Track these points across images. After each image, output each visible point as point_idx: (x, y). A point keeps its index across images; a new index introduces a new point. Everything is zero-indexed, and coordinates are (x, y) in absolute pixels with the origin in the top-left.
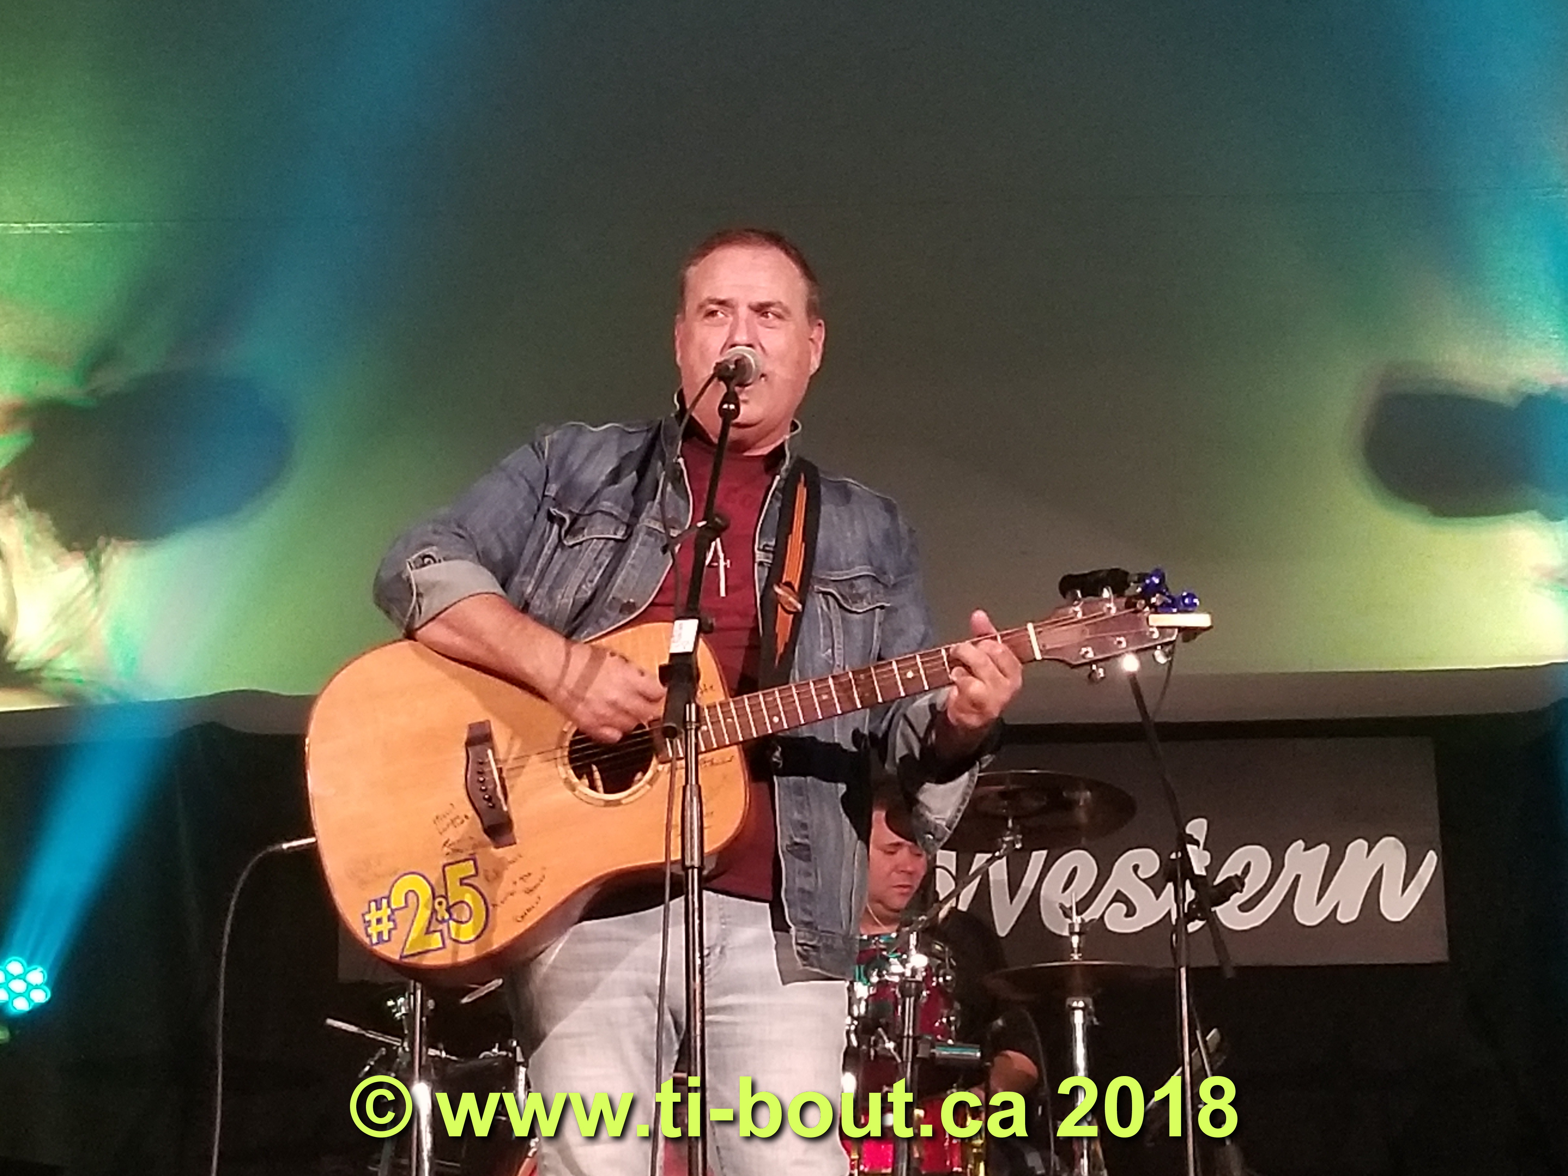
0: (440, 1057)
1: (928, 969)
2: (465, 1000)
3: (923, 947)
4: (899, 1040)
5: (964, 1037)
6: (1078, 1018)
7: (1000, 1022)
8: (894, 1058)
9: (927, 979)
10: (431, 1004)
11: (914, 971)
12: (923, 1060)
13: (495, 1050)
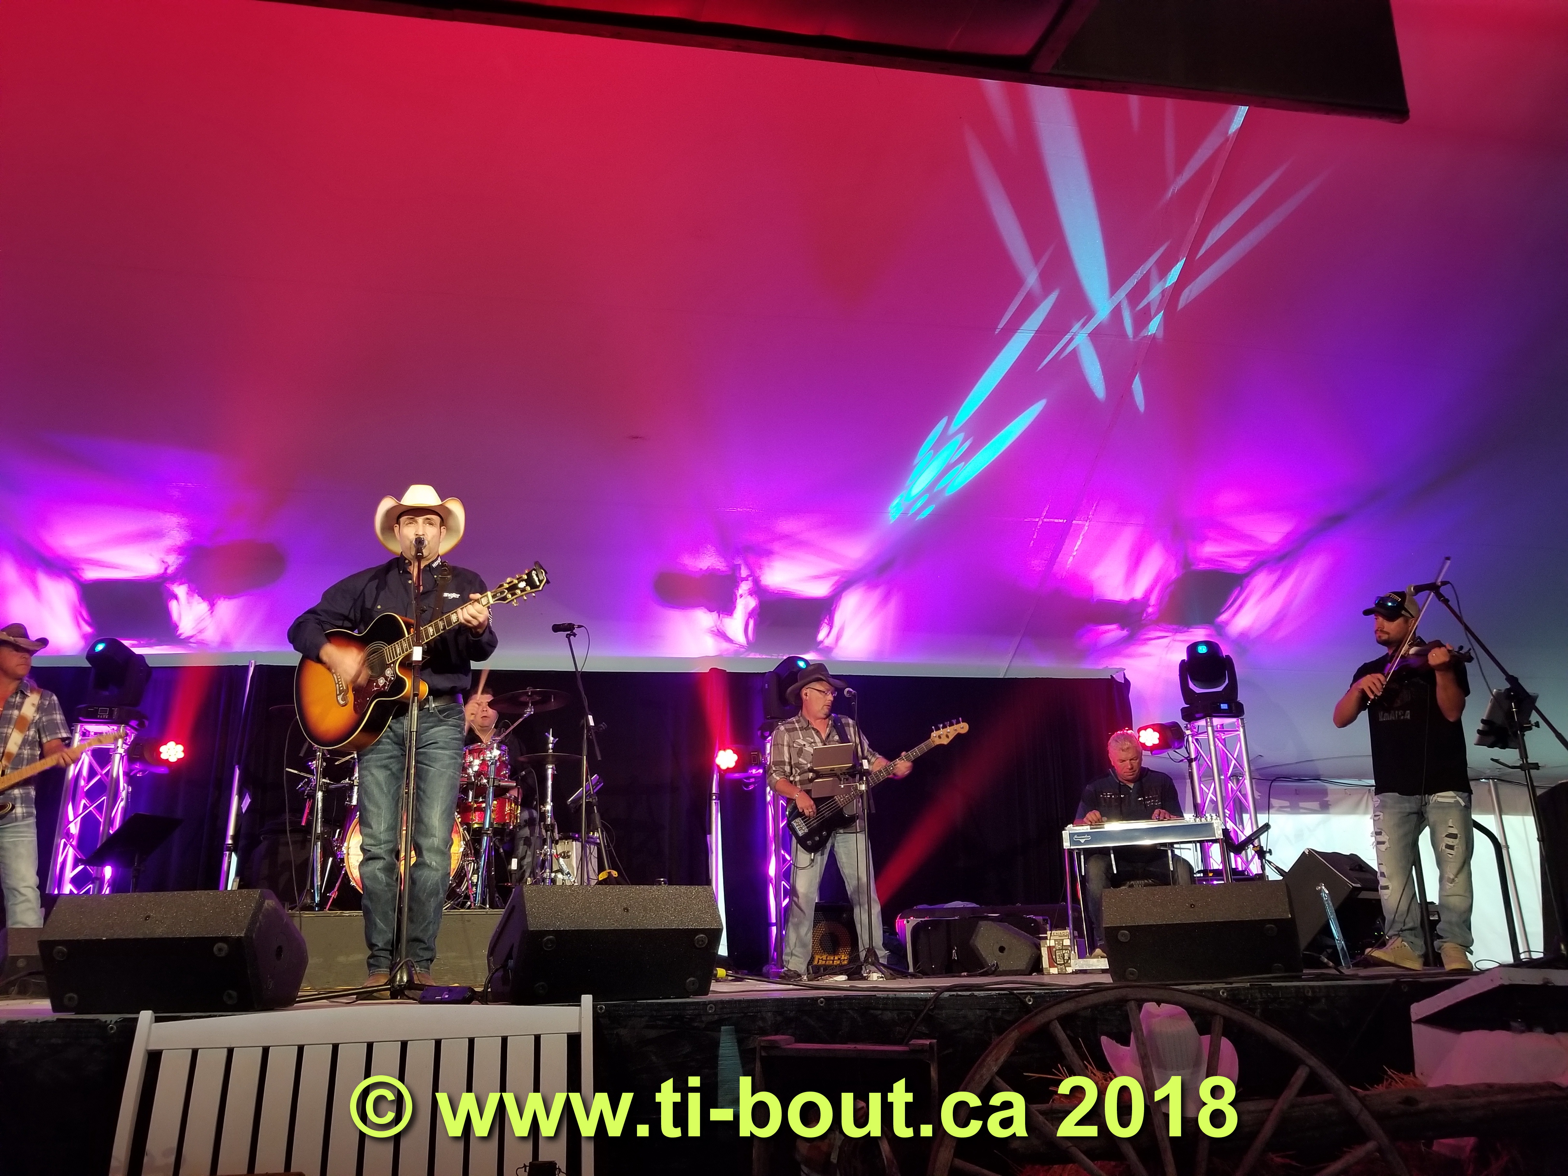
0: (327, 783)
1: (500, 754)
3: (499, 748)
4: (488, 779)
5: (512, 777)
6: (550, 772)
7: (524, 773)
8: (486, 785)
10: (325, 764)
12: (496, 786)
13: (347, 780)
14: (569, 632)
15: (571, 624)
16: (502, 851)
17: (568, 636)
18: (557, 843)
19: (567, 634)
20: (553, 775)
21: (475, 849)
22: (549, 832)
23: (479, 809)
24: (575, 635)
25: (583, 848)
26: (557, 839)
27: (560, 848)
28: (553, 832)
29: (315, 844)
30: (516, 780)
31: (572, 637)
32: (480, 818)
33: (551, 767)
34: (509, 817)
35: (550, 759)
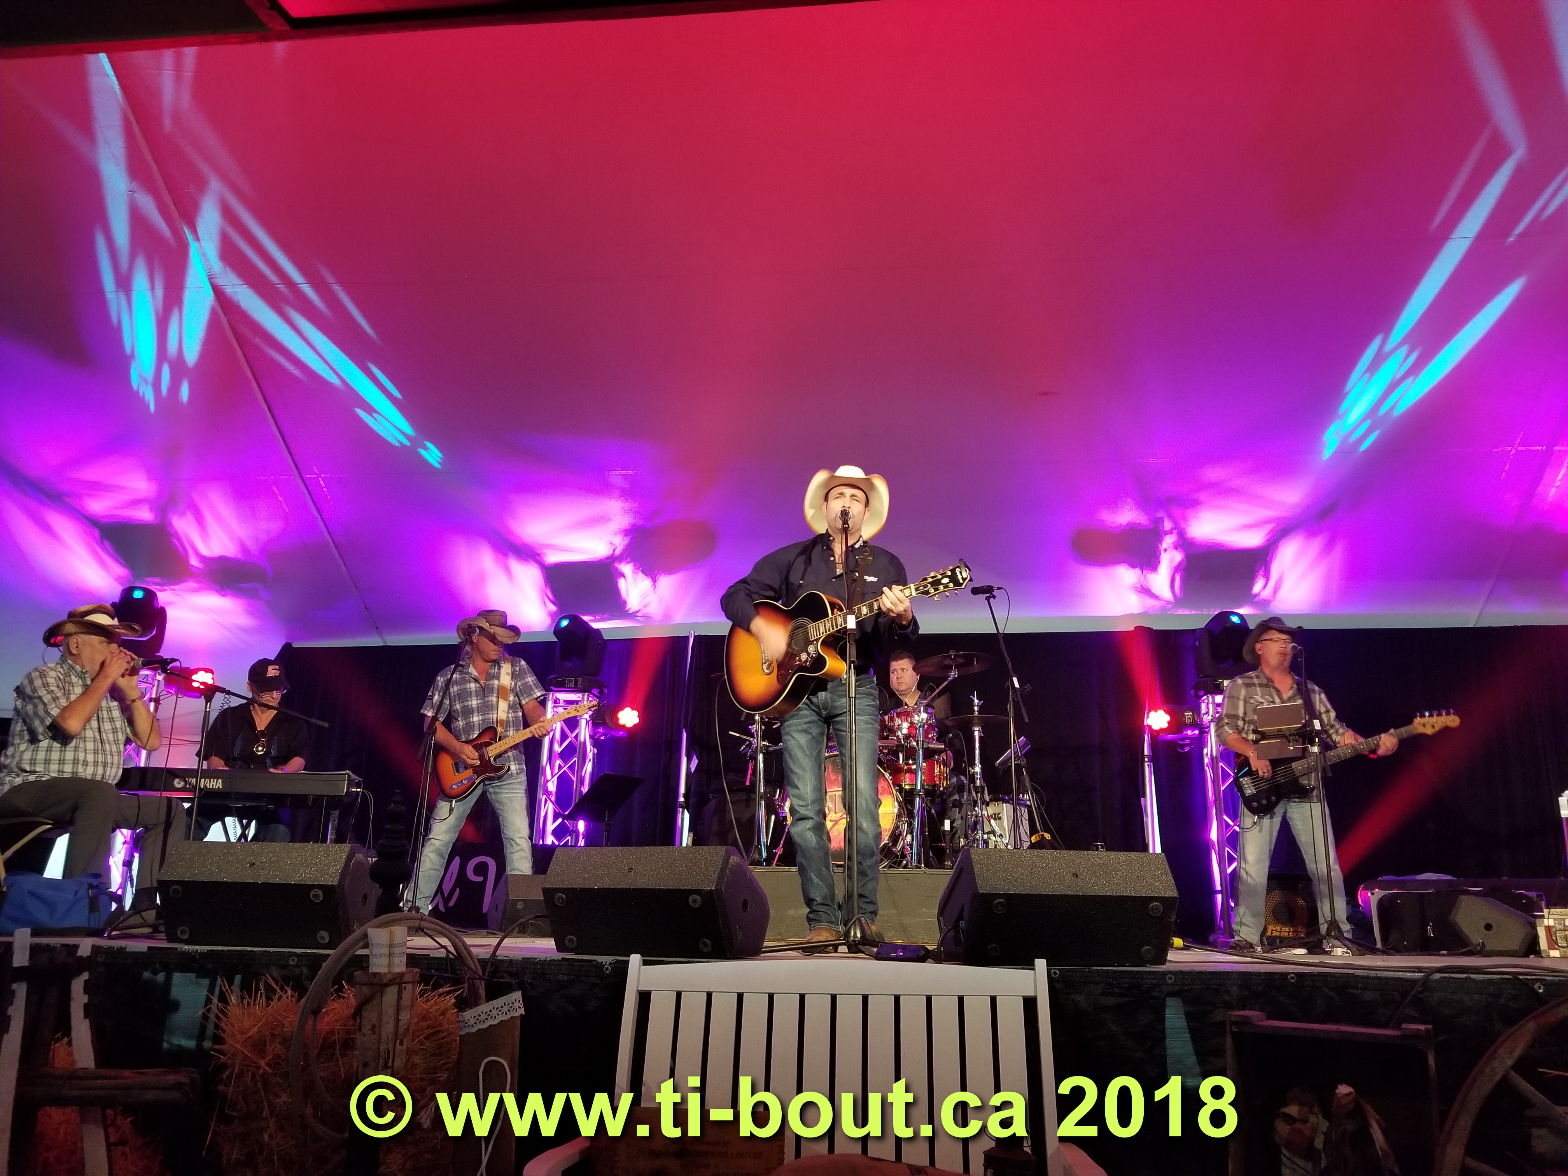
1: (927, 718)
2: (774, 727)
3: (926, 711)
4: (917, 742)
5: (939, 739)
6: (977, 734)
7: (951, 735)
8: (915, 748)
9: (927, 722)
11: (922, 720)
12: (925, 748)
14: (988, 595)
15: (990, 586)
16: (934, 812)
17: (988, 599)
18: (988, 805)
19: (987, 597)
20: (980, 737)
21: (907, 809)
22: (979, 794)
23: (910, 771)
24: (994, 597)
25: (1015, 810)
26: (988, 800)
27: (991, 810)
28: (983, 793)
29: (760, 804)
30: (943, 742)
31: (991, 600)
32: (911, 780)
33: (977, 729)
34: (938, 779)
35: (976, 721)
